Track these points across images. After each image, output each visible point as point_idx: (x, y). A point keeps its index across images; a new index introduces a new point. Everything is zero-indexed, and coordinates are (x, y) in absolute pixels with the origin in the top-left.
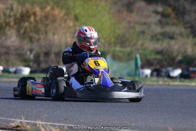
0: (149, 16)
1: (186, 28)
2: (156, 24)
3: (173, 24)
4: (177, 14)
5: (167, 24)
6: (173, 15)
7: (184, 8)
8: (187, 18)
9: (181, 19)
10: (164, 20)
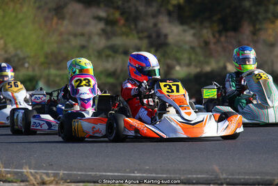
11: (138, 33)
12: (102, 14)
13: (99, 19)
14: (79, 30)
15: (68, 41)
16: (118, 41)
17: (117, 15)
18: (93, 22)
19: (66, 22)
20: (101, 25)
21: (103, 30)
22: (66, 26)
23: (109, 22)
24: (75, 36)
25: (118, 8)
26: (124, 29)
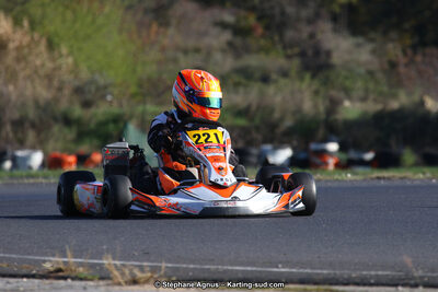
0: (204, 34)
1: (289, 57)
2: (223, 51)
3: (261, 50)
4: (267, 28)
5: (247, 50)
6: (260, 30)
7: (283, 13)
8: (290, 34)
9: (276, 38)
10: (238, 41)
11: (285, 48)
12: (229, 18)
13: (224, 26)
14: (191, 43)
15: (175, 61)
16: (253, 61)
17: (252, 20)
18: (215, 31)
19: (171, 31)
20: (227, 36)
21: (230, 44)
22: (171, 37)
23: (239, 31)
24: (186, 52)
25: (253, 9)
26: (262, 42)
